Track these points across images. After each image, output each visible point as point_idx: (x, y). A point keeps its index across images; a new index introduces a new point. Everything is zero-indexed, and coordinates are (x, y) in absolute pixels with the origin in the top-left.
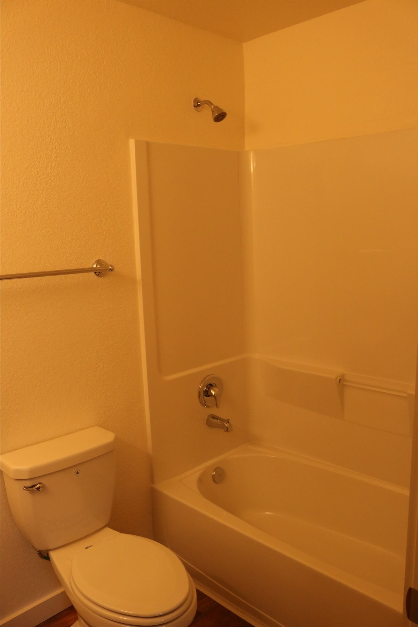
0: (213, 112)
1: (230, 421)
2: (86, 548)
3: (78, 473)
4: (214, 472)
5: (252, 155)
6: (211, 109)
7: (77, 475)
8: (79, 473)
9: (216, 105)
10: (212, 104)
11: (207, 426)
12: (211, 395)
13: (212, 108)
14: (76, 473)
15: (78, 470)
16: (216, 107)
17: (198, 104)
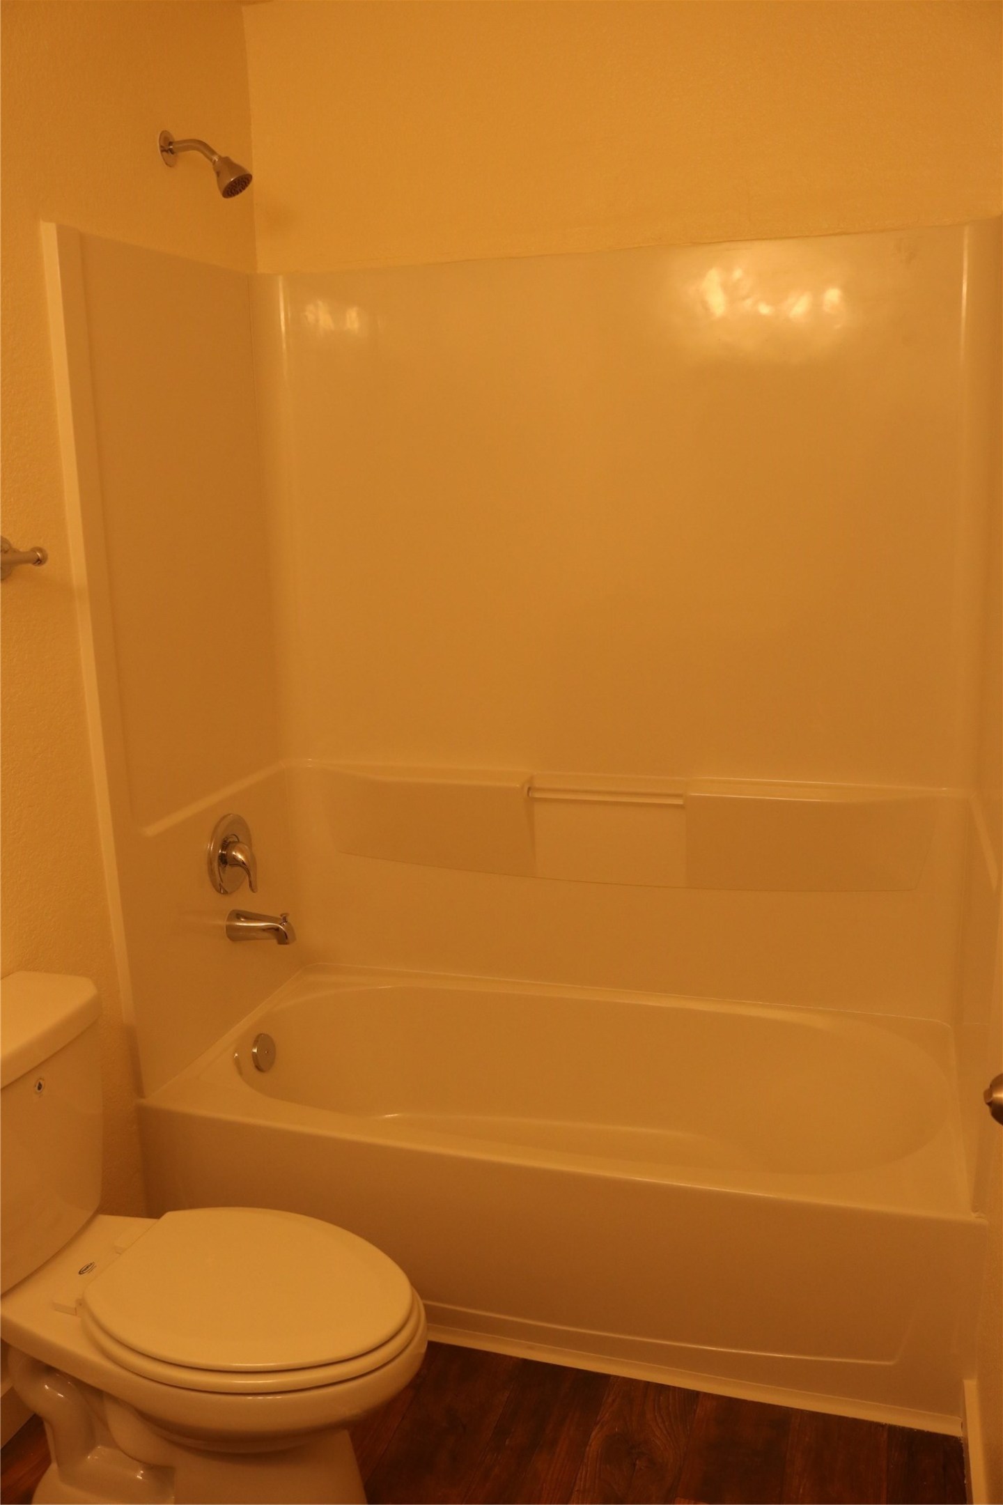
0: (218, 174)
1: (289, 919)
2: (80, 1273)
3: (39, 1088)
4: (254, 1046)
5: (280, 285)
6: (211, 165)
7: (39, 1091)
8: (43, 1086)
9: (223, 155)
10: (213, 152)
11: (228, 940)
12: (236, 862)
13: (214, 162)
14: (37, 1088)
15: (41, 1079)
16: (226, 161)
17: (169, 147)
